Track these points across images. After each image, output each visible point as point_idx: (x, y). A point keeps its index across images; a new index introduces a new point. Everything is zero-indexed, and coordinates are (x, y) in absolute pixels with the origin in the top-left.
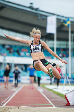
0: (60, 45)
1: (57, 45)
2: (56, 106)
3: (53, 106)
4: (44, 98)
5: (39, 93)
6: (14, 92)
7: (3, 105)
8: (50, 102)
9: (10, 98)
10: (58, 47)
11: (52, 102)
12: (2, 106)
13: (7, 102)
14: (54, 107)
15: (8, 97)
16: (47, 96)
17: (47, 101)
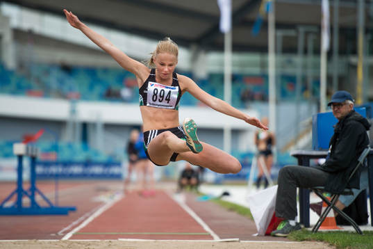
0: (242, 65)
1: (234, 64)
2: (221, 238)
3: (211, 238)
4: (190, 217)
5: (176, 206)
6: (100, 204)
7: (63, 236)
8: (206, 228)
9: (87, 218)
10: (237, 70)
11: (211, 228)
12: (60, 238)
13: (76, 230)
14: (217, 239)
15: (80, 216)
16: (198, 214)
17: (198, 225)
